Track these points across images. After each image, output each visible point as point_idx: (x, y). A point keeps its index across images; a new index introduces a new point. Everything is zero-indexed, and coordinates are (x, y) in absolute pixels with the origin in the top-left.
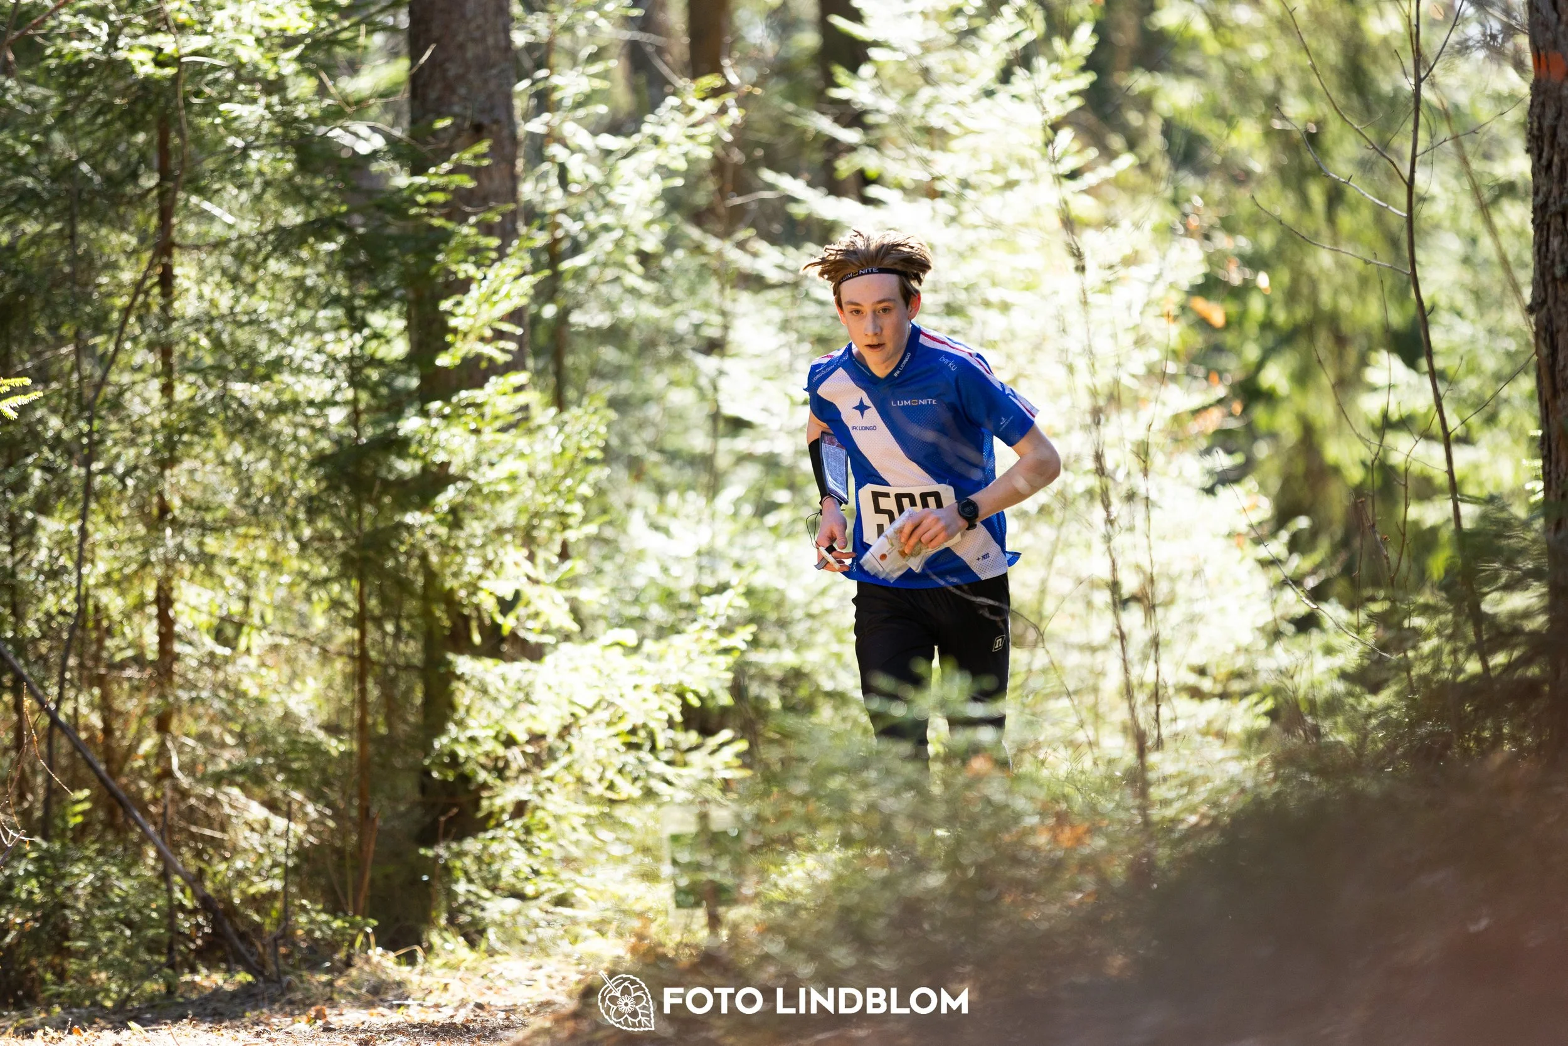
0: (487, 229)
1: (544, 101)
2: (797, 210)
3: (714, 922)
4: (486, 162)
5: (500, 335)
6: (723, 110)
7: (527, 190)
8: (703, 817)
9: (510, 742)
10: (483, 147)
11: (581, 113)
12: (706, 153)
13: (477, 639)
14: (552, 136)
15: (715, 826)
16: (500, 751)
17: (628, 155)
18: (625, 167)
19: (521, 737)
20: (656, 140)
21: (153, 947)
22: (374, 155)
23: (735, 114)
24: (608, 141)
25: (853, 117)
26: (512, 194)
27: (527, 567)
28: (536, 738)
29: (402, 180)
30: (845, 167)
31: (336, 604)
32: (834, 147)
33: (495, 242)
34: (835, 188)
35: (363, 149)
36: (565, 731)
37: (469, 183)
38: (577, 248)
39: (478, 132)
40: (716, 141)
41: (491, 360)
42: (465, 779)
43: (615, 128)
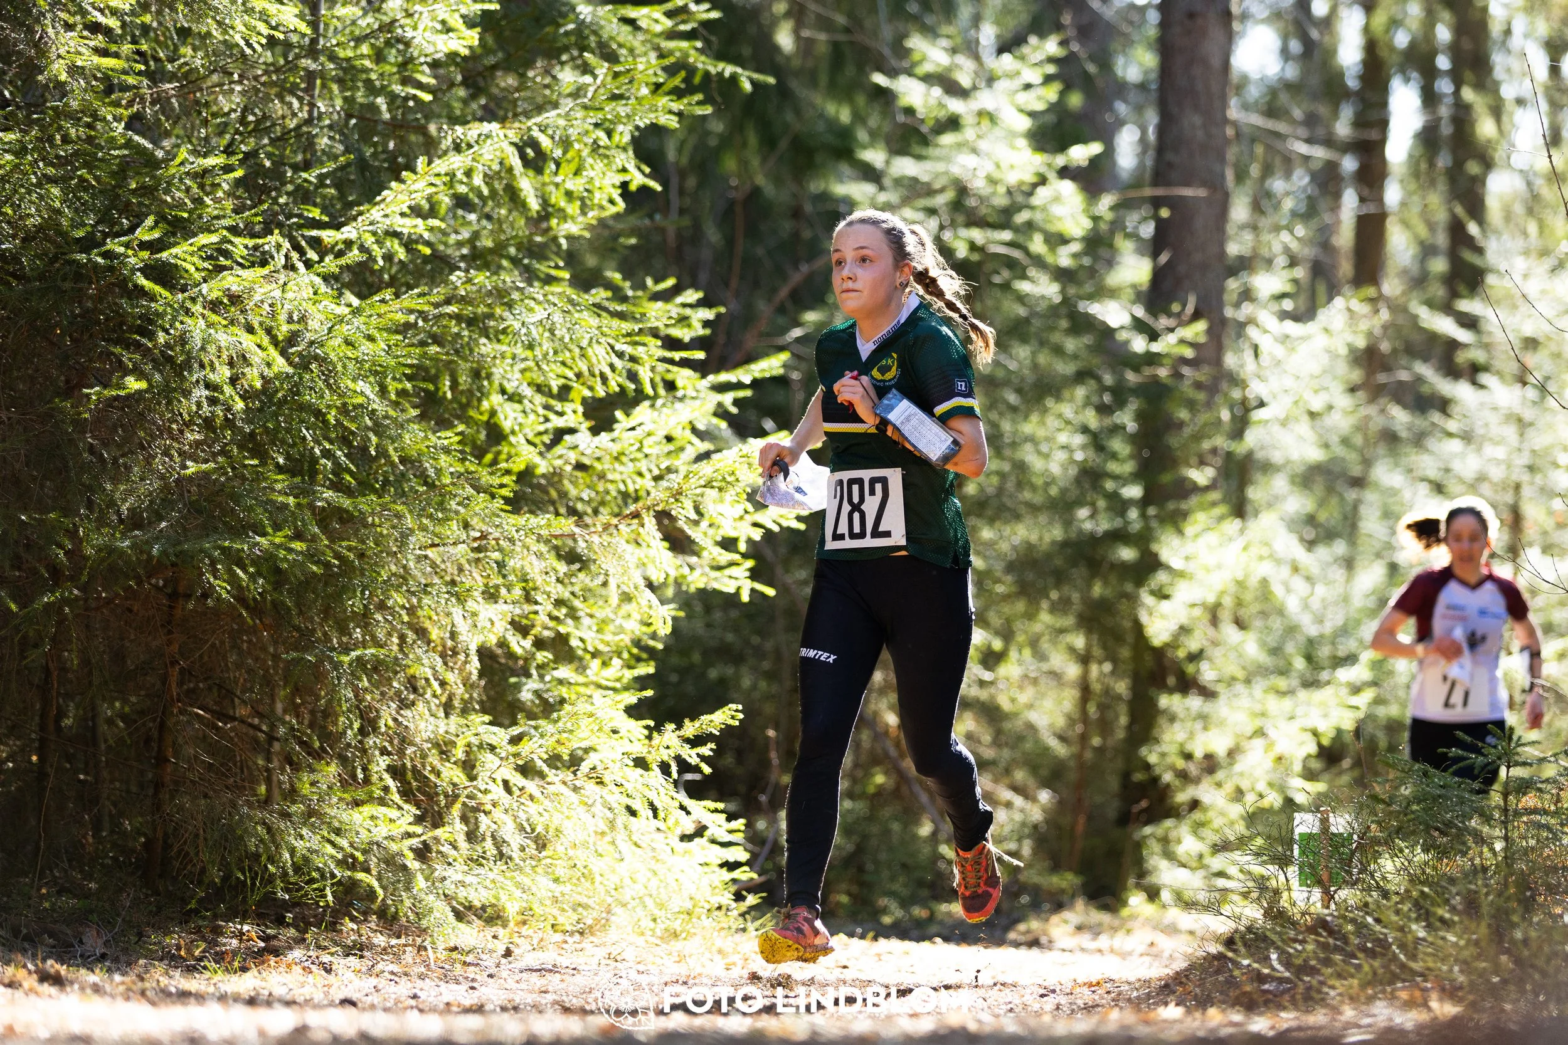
0: (1198, 386)
1: (1247, 295)
2: (1425, 390)
3: (1328, 897)
4: (1202, 339)
5: (1202, 463)
6: (1377, 311)
7: (1230, 360)
8: (1324, 822)
9: (1188, 756)
10: (1201, 326)
11: (1276, 307)
12: (1361, 343)
13: (1171, 681)
14: (1251, 321)
15: (1333, 829)
16: (1181, 764)
17: (1303, 339)
18: (1303, 348)
19: (1199, 754)
20: (1326, 330)
21: (921, 883)
22: (1122, 327)
23: (1385, 315)
24: (1290, 327)
25: (1470, 322)
26: (1218, 362)
27: (1211, 631)
28: (1209, 757)
29: (1139, 344)
30: (1461, 357)
31: (1072, 650)
32: (1453, 345)
33: (1201, 396)
34: (1452, 371)
35: (1113, 323)
36: (1232, 754)
37: (1189, 353)
38: (1262, 404)
39: (1196, 316)
40: (1370, 334)
41: (1195, 483)
42: (1155, 780)
43: (1296, 317)
